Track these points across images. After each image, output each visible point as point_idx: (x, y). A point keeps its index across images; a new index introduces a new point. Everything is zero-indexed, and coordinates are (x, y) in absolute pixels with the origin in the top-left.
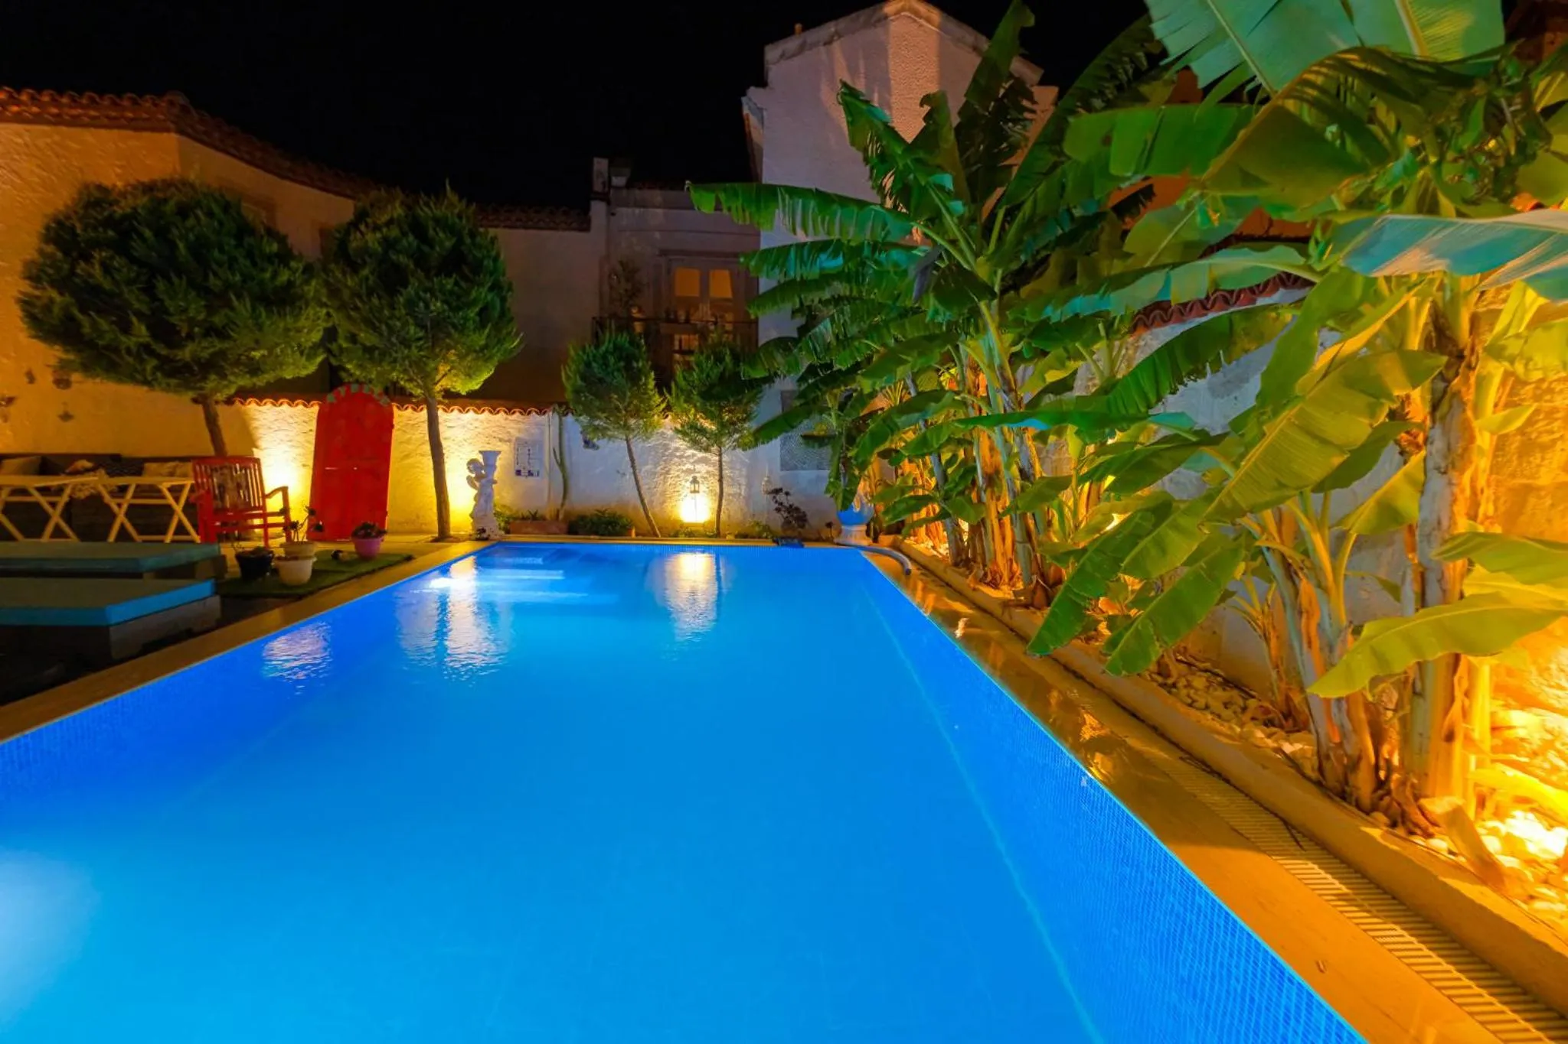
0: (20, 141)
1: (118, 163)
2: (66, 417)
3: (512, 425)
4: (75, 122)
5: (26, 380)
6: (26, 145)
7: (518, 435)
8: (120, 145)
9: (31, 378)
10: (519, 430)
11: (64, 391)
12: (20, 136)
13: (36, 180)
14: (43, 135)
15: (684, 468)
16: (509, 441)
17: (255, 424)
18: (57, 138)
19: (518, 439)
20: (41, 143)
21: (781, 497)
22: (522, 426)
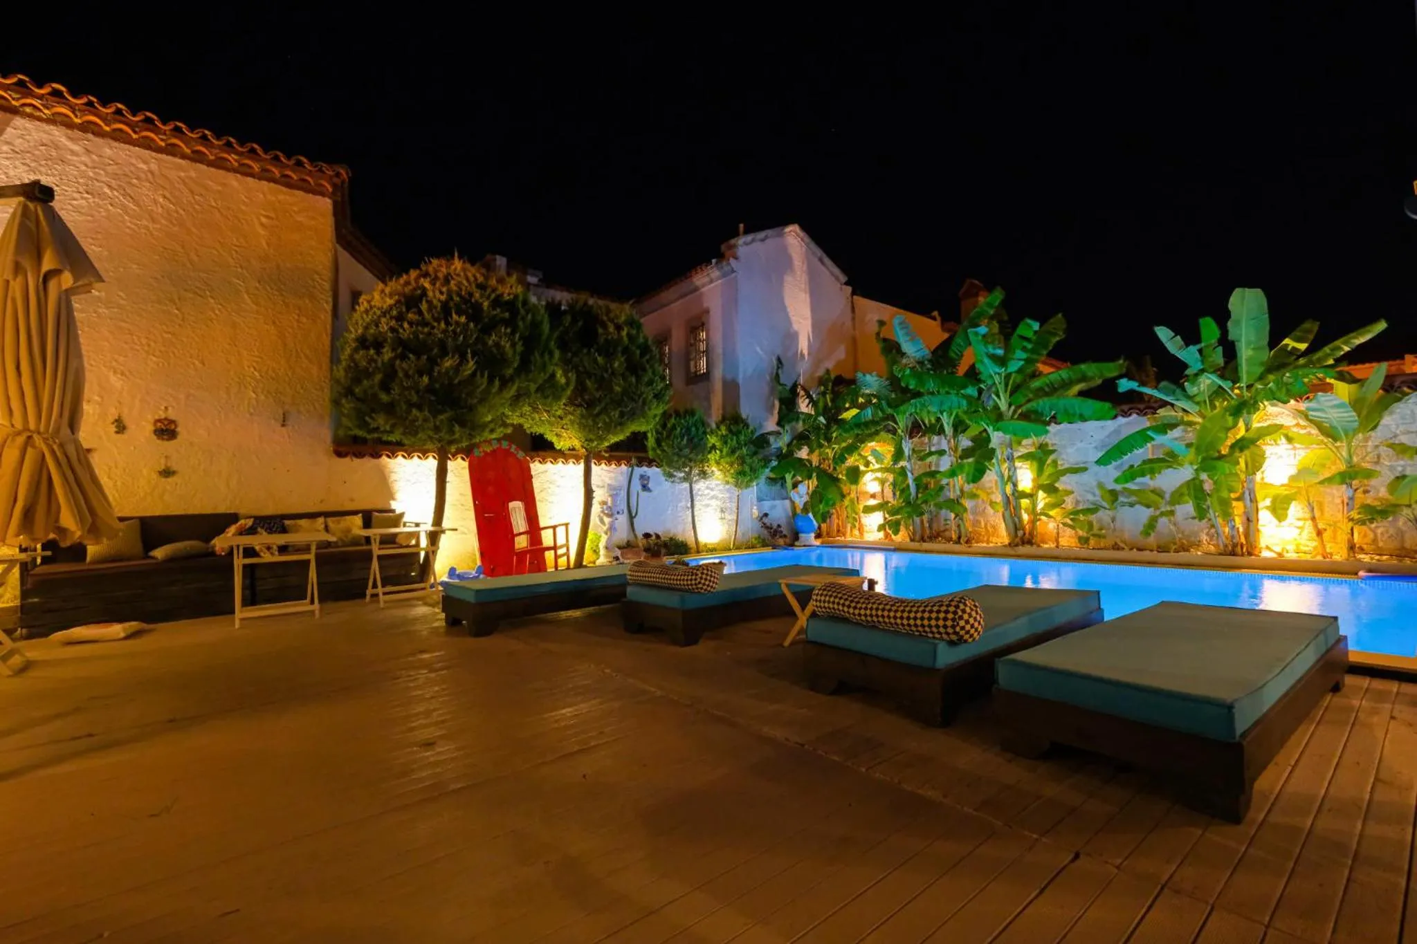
0: (144, 167)
1: (264, 213)
2: (167, 473)
3: (605, 473)
4: (219, 164)
5: (113, 429)
6: (152, 173)
7: (609, 482)
8: (269, 197)
9: (121, 427)
10: (611, 478)
11: (166, 443)
12: (145, 162)
13: (160, 210)
14: (179, 170)
15: (704, 503)
16: (603, 487)
17: (393, 477)
18: (193, 174)
19: (609, 485)
20: (173, 175)
21: (766, 520)
22: (612, 475)
